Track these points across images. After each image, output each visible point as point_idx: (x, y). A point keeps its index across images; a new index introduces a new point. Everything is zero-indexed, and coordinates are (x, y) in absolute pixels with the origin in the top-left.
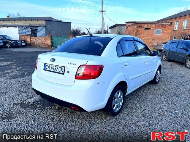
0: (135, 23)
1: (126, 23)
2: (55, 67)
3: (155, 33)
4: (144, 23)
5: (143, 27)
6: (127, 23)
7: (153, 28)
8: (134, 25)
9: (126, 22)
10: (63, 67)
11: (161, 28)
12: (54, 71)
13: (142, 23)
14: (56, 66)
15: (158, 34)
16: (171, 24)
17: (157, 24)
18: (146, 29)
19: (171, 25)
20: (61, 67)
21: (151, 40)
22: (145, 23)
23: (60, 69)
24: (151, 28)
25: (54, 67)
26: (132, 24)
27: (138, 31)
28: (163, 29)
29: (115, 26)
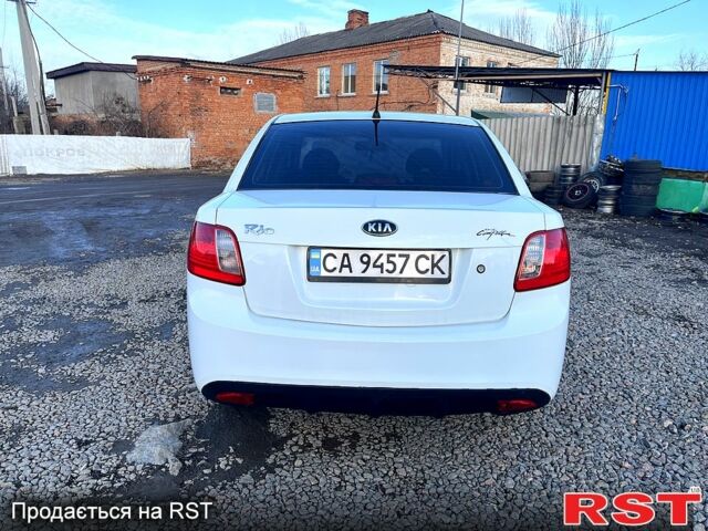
0: (184, 62)
1: (134, 62)
2: (389, 256)
3: (256, 105)
4: (214, 67)
5: (216, 83)
6: (140, 59)
7: (247, 87)
8: (181, 73)
9: (133, 58)
10: (438, 255)
11: (272, 91)
12: (386, 275)
13: (207, 66)
14: (397, 253)
15: (267, 112)
16: (301, 77)
17: (258, 74)
18: (224, 89)
19: (301, 81)
20: (429, 254)
21: (247, 131)
22: (221, 67)
23: (425, 264)
24: (243, 90)
25: (383, 260)
26: (169, 66)
27: (198, 96)
28: (279, 92)
29: (80, 70)
